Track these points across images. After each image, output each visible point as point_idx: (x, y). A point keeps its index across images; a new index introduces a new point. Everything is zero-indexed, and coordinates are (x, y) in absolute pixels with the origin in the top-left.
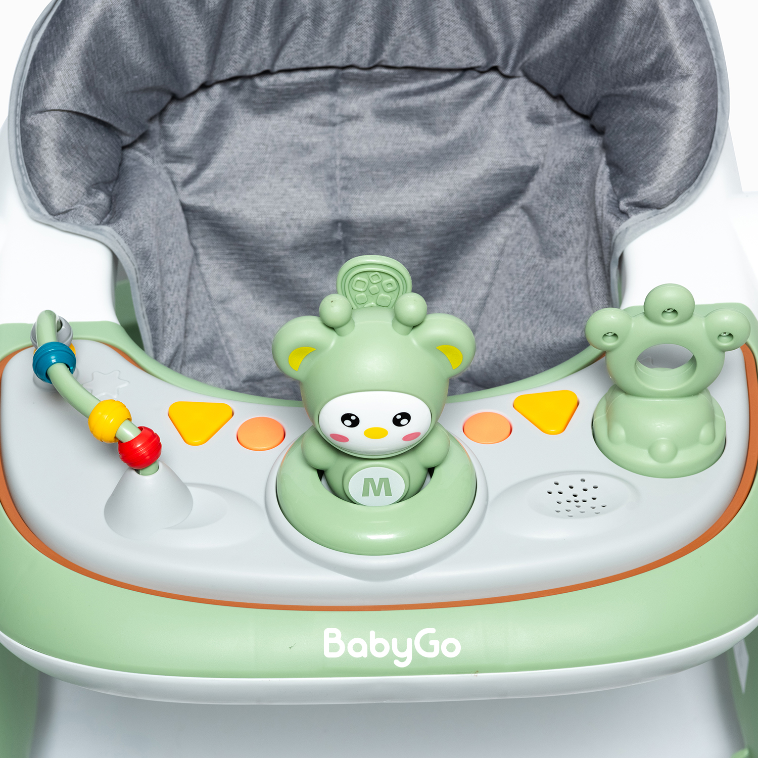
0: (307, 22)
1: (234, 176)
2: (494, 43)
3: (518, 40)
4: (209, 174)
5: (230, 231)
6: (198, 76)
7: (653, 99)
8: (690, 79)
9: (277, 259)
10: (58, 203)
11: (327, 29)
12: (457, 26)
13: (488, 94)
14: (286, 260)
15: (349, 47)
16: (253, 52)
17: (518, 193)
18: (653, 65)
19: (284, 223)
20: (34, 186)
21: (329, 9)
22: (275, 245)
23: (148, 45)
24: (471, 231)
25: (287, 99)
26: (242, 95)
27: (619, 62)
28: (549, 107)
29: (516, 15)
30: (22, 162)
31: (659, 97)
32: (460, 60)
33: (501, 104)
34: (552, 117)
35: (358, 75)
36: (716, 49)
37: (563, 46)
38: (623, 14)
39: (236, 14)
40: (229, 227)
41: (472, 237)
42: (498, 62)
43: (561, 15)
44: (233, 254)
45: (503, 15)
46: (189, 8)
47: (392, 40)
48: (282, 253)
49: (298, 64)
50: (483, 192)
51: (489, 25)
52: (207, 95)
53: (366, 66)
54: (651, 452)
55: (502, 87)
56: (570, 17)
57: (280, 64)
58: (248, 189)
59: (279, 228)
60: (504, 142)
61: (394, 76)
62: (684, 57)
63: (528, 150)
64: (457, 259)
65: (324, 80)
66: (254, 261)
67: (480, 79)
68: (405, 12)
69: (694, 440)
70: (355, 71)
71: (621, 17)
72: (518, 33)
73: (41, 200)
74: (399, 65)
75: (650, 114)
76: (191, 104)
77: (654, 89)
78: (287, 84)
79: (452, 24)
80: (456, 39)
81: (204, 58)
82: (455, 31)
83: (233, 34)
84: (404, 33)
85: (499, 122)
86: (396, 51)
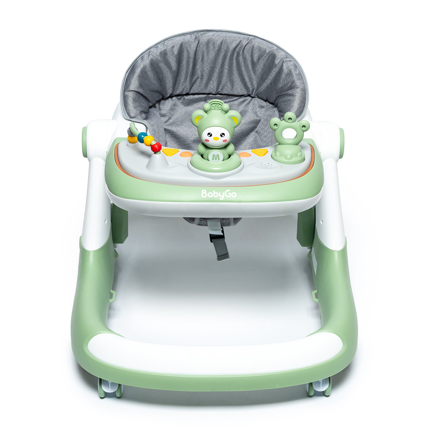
0: (199, 79)
1: (178, 122)
2: (249, 88)
3: (256, 88)
4: (171, 121)
5: (176, 136)
6: (169, 92)
7: (289, 94)
8: (299, 88)
9: (189, 144)
10: (132, 115)
11: (204, 81)
12: (239, 83)
13: (247, 102)
14: (191, 144)
15: (210, 87)
16: (185, 86)
17: (255, 127)
18: (290, 86)
19: (191, 134)
20: (126, 110)
21: (205, 75)
22: (188, 140)
23: (156, 78)
24: (242, 139)
25: (193, 103)
26: (181, 101)
27: (281, 87)
28: (264, 104)
29: (255, 81)
30: (123, 105)
31: (291, 93)
32: (240, 93)
33: (251, 104)
34: (265, 106)
35: (212, 96)
36: (306, 84)
37: (267, 88)
38: (282, 74)
39: (181, 75)
40: (176, 135)
41: (242, 140)
42: (250, 93)
43: (266, 79)
44: (177, 143)
45: (251, 80)
46: (168, 69)
47: (222, 85)
48: (190, 143)
49: (196, 91)
50: (245, 127)
51: (248, 83)
52: (172, 99)
53: (214, 93)
54: (286, 158)
55: (251, 100)
56: (269, 79)
57: (192, 92)
58: (182, 125)
59: (190, 135)
60: (252, 113)
61: (222, 97)
62: (298, 83)
63: (258, 115)
64: (238, 147)
65: (203, 97)
66: (183, 145)
67: (245, 98)
68: (225, 77)
69: (297, 155)
70: (211, 95)
71: (282, 75)
72: (255, 86)
73: (128, 114)
74: (223, 93)
75: (289, 98)
76: (167, 101)
77: (290, 92)
78: (193, 98)
79: (238, 82)
80: (239, 86)
81: (171, 86)
82: (238, 84)
83: (180, 81)
84: (225, 83)
85: (250, 108)
86: (222, 89)
